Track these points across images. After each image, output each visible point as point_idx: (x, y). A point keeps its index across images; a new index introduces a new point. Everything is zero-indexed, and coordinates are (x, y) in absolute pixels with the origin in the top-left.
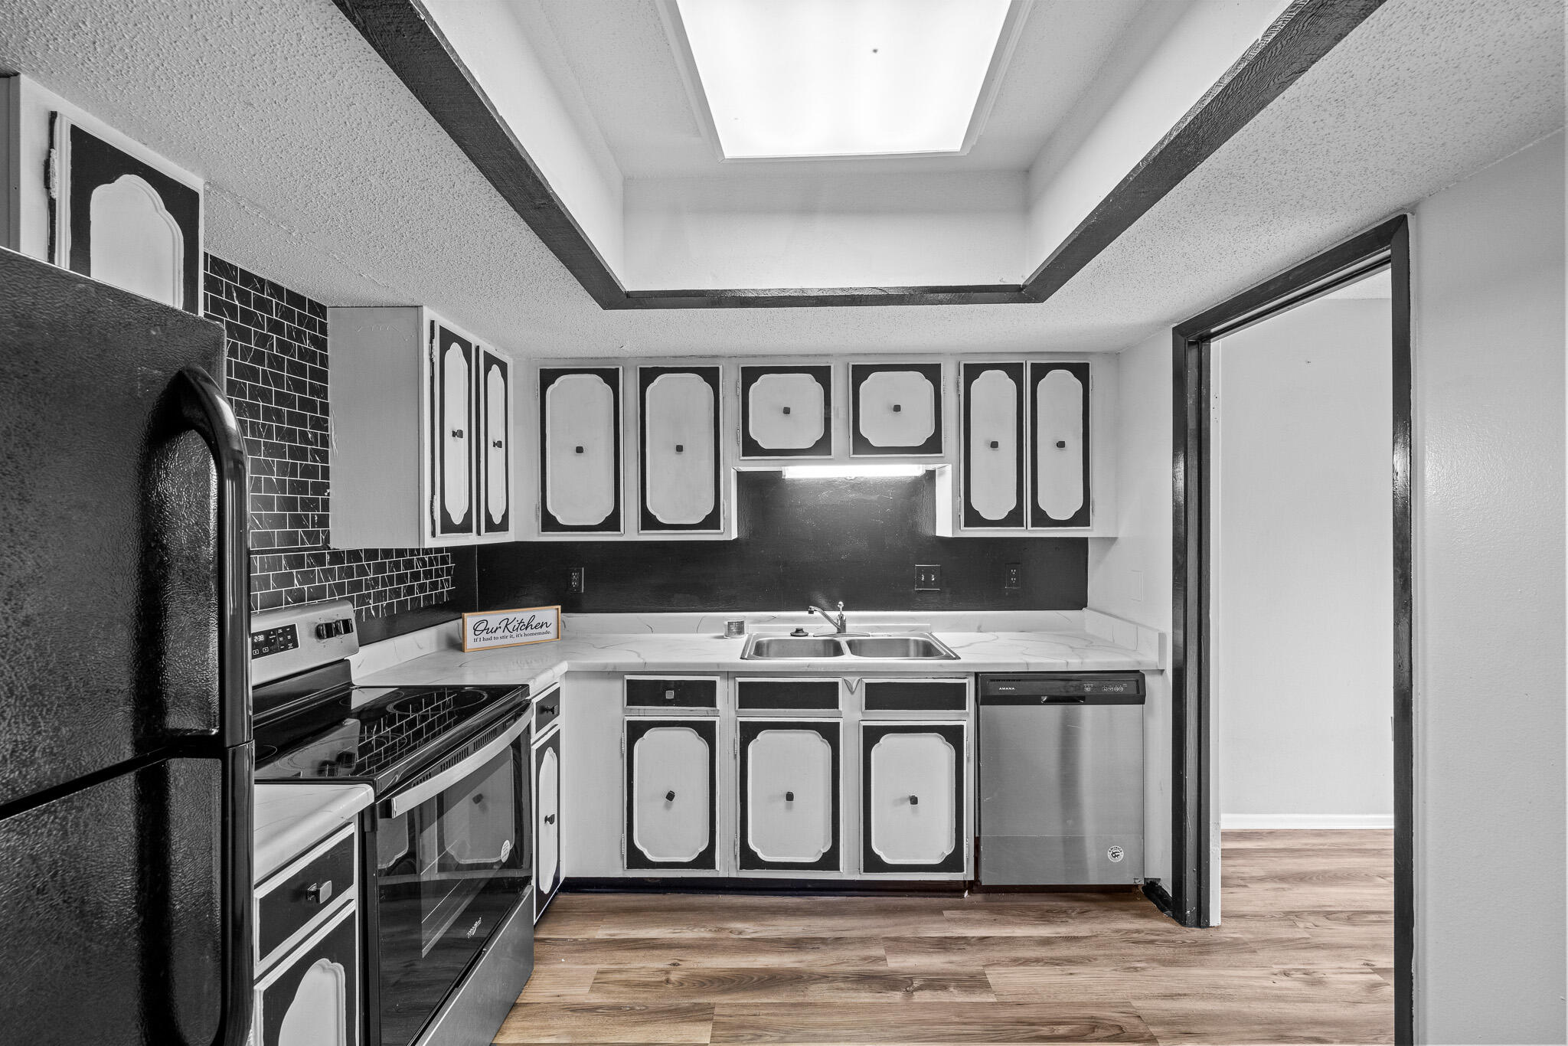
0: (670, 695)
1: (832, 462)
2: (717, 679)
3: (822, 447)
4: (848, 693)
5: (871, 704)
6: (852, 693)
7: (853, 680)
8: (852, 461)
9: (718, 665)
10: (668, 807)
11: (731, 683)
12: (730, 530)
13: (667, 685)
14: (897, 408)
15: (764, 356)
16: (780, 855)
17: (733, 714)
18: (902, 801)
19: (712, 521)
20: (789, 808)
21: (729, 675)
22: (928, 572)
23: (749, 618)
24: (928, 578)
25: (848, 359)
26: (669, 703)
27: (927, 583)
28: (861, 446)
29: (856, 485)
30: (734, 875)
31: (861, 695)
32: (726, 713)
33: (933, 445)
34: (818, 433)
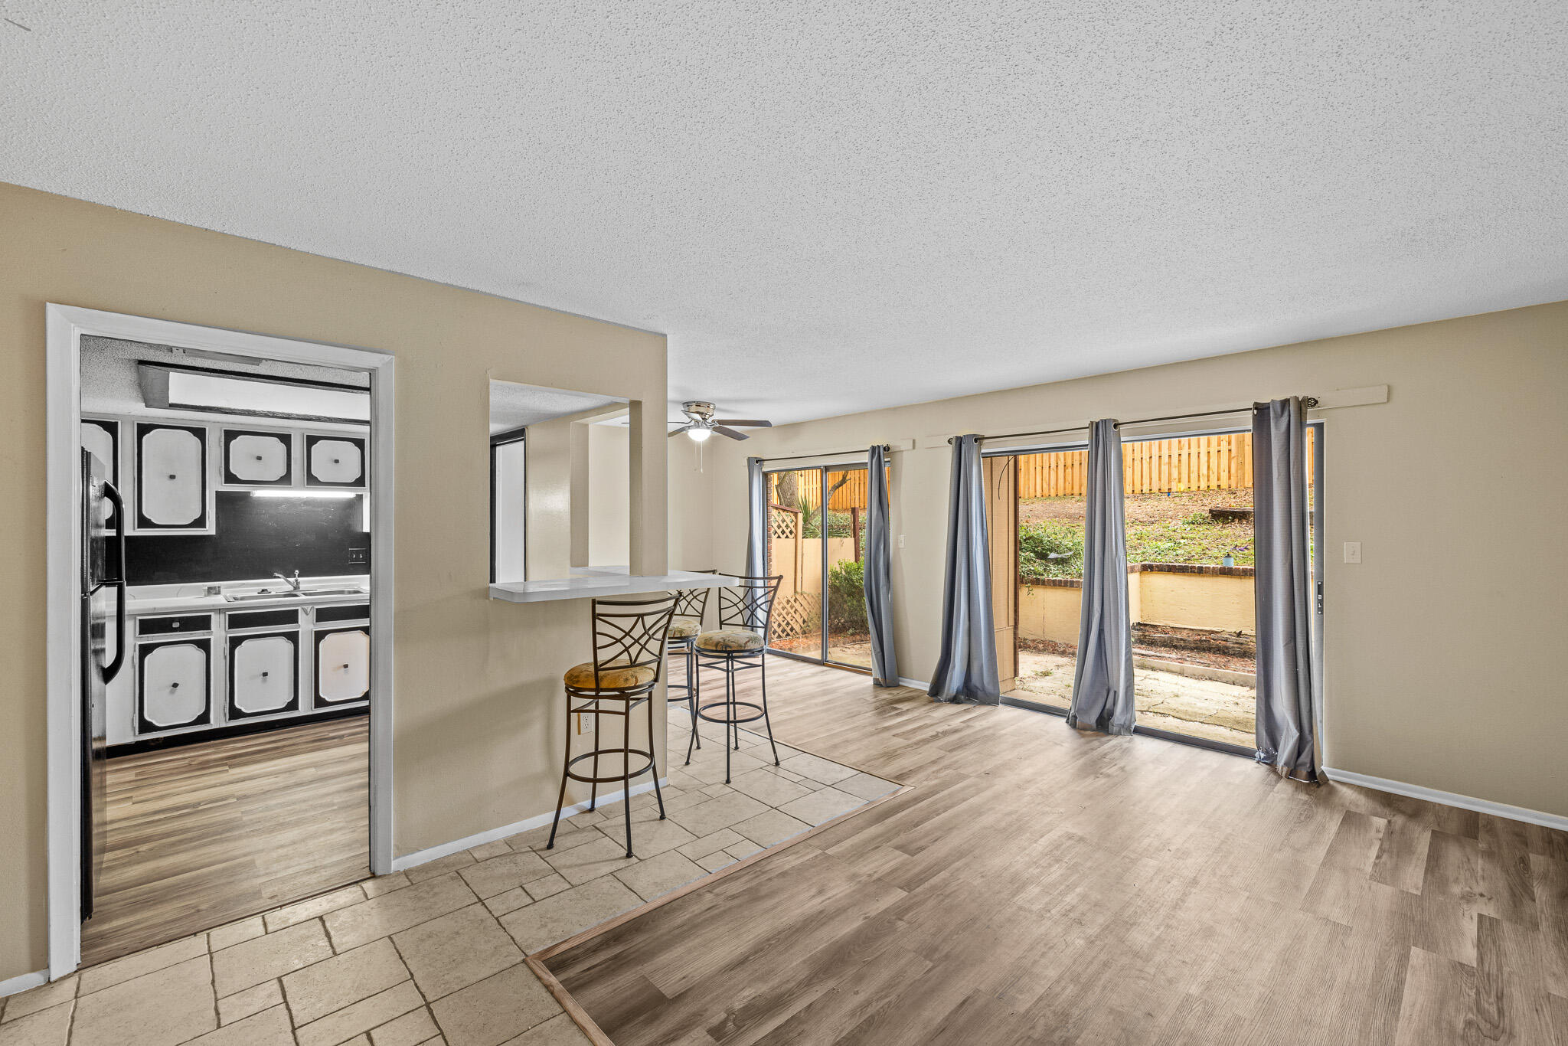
0: (176, 625)
1: (291, 489)
2: (212, 614)
3: (285, 480)
4: (304, 615)
5: (319, 619)
6: (307, 615)
7: (308, 608)
8: (307, 489)
9: (213, 606)
10: (172, 692)
11: (222, 616)
12: (210, 529)
13: (173, 620)
14: (337, 461)
15: (241, 424)
16: (258, 708)
17: (223, 633)
18: (339, 668)
19: (200, 522)
20: (265, 681)
21: (220, 611)
22: (358, 553)
23: (224, 585)
24: (358, 556)
25: (303, 431)
26: (175, 630)
27: (357, 559)
28: (312, 480)
29: (307, 502)
30: (224, 725)
31: (313, 615)
32: (219, 633)
33: (360, 482)
34: (283, 472)
